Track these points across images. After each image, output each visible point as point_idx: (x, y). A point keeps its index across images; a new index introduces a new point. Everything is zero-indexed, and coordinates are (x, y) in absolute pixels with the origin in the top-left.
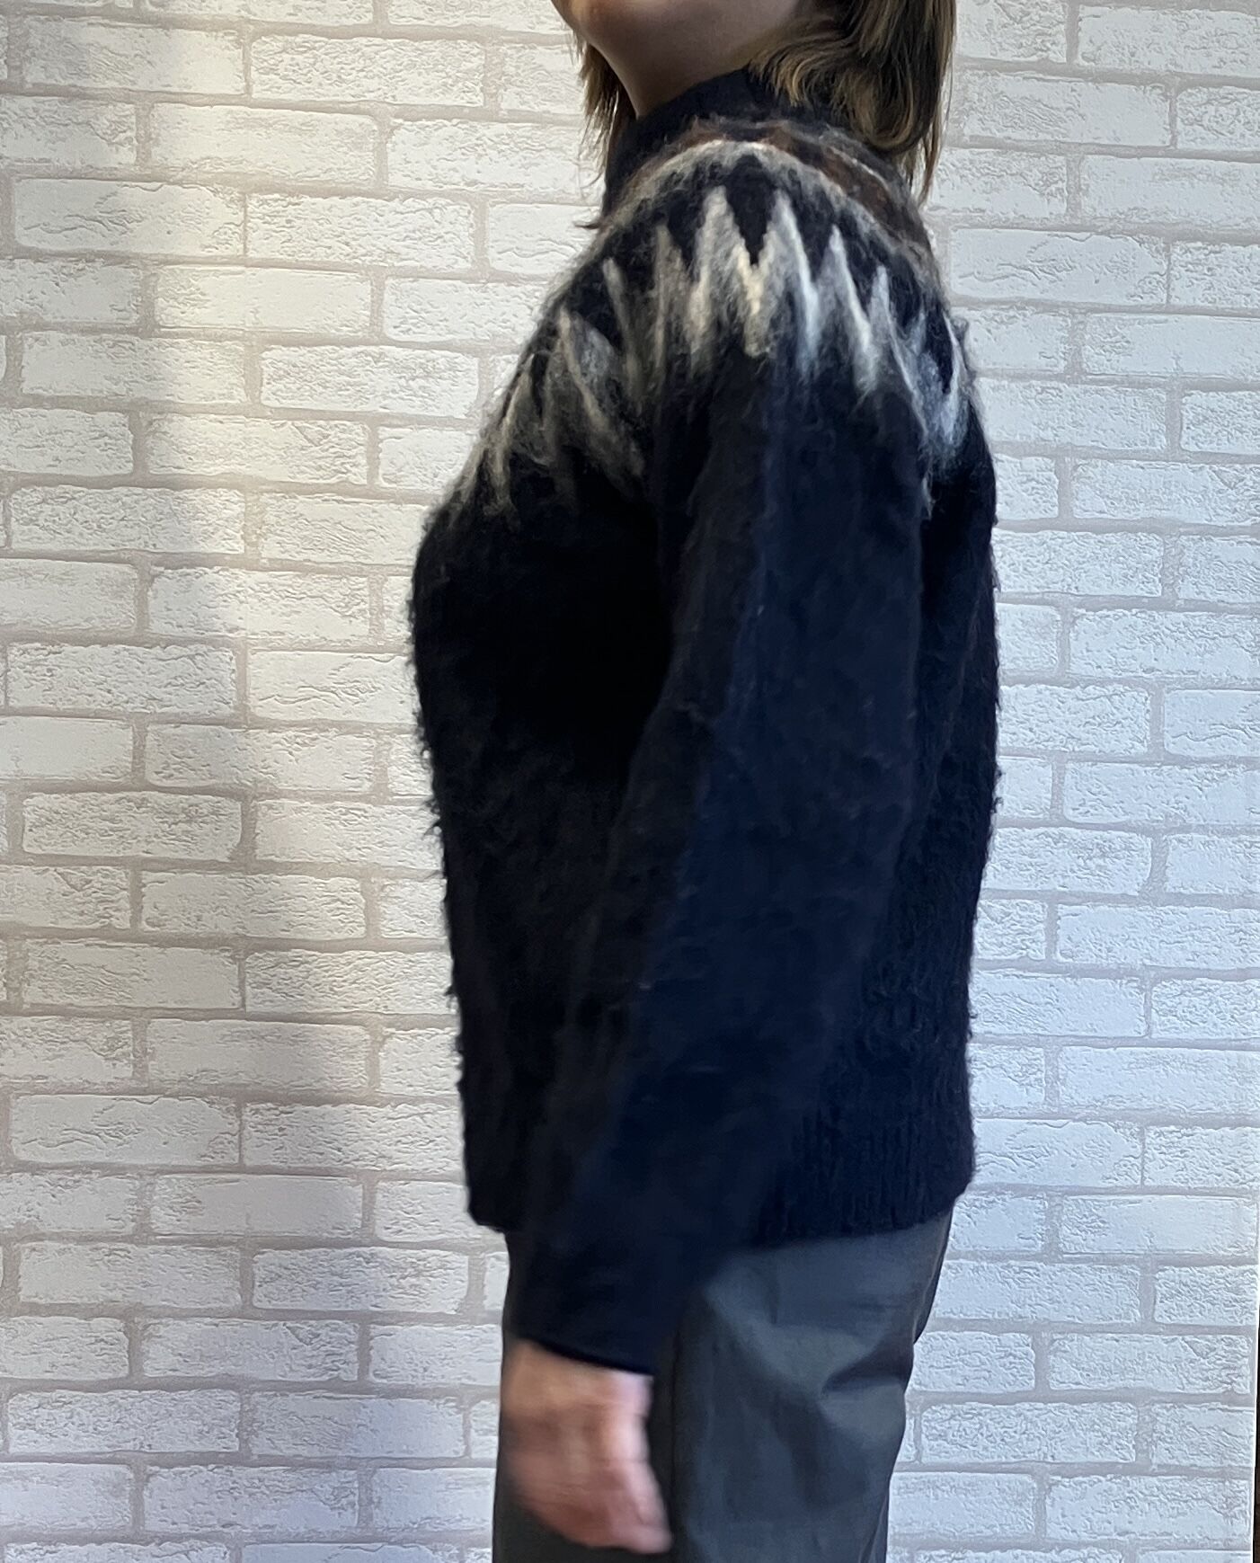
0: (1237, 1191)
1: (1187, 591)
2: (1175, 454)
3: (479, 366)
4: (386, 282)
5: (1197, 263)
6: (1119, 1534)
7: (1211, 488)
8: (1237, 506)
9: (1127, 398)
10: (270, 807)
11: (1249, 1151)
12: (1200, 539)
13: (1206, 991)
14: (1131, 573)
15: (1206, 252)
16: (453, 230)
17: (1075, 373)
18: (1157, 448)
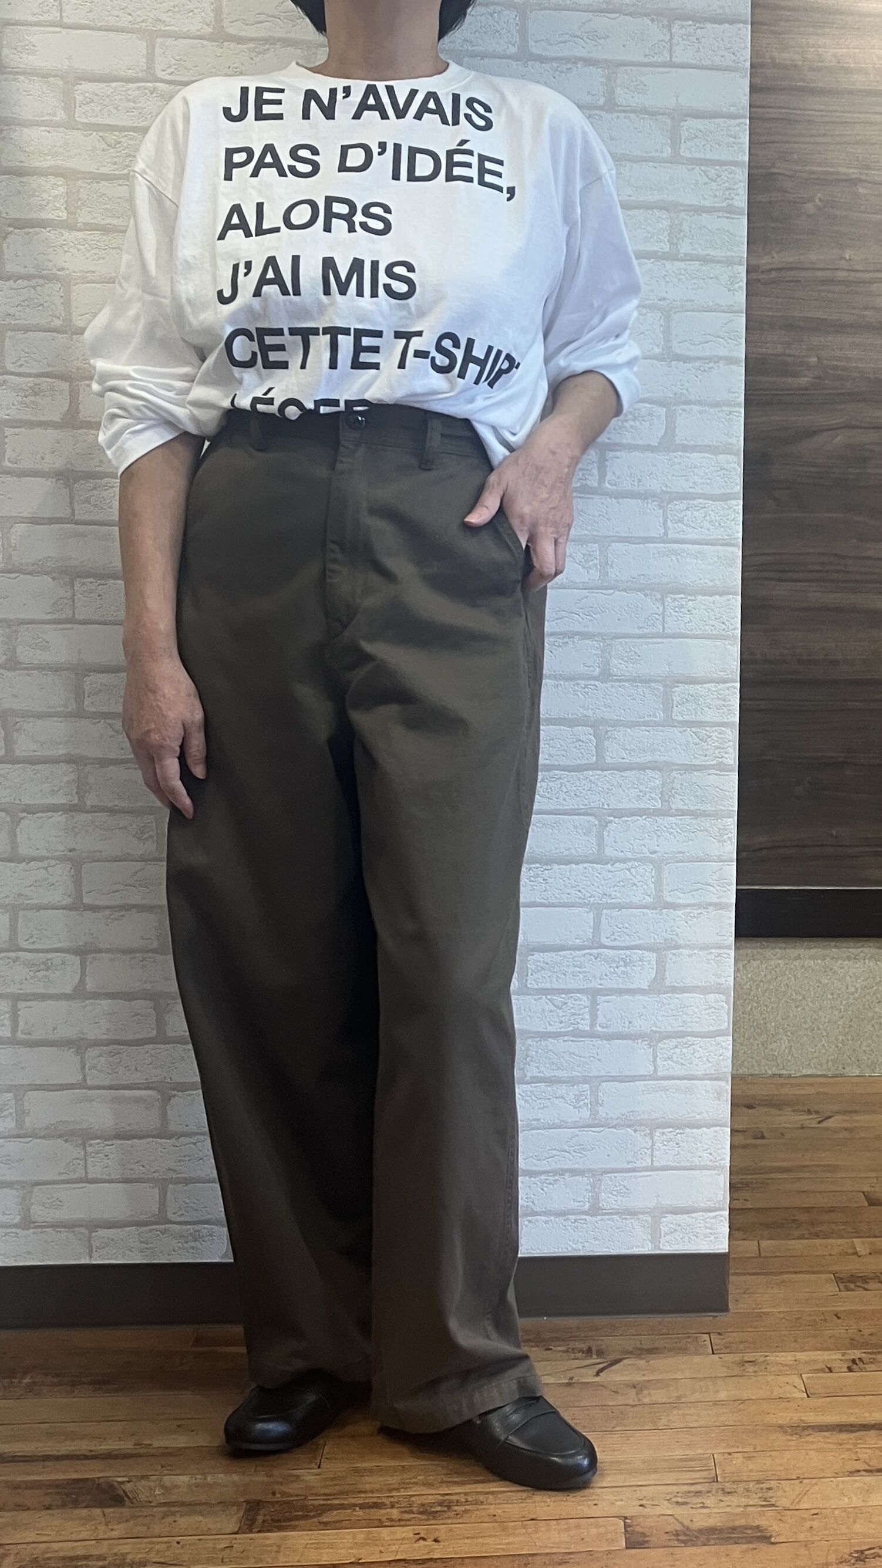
0: (724, 636)
1: (685, 248)
2: (676, 159)
5: (689, 35)
6: (651, 853)
7: (700, 181)
8: (718, 193)
9: (645, 122)
11: (730, 611)
12: (694, 214)
13: (702, 508)
14: (649, 235)
15: (695, 28)
17: (611, 106)
18: (665, 155)
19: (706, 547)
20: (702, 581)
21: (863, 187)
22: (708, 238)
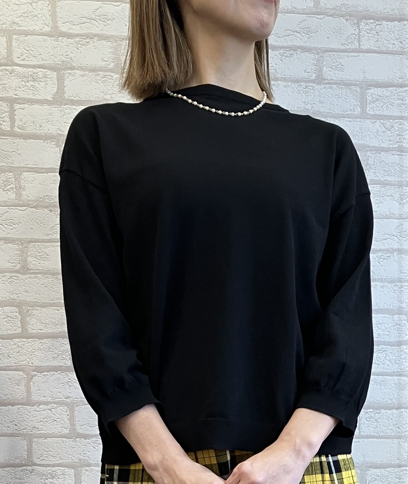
0: (399, 436)
2: (364, 116)
3: (57, 76)
4: (13, 37)
5: (372, 29)
7: (380, 131)
8: (392, 138)
9: (343, 90)
11: (403, 419)
12: (376, 153)
13: (383, 351)
15: (375, 25)
16: (42, 13)
17: (320, 80)
18: (356, 113)
19: (387, 377)
20: (384, 401)
22: (385, 169)
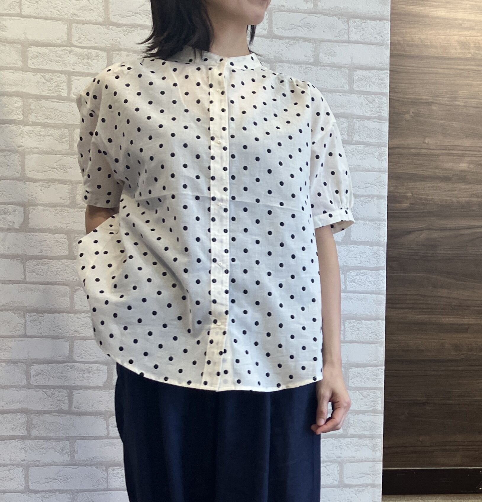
1: (356, 138)
2: (351, 91)
3: (107, 56)
4: (73, 25)
6: (337, 458)
10: (34, 209)
13: (365, 274)
16: (97, 7)
17: (317, 63)
19: (367, 295)
21: (435, 106)
